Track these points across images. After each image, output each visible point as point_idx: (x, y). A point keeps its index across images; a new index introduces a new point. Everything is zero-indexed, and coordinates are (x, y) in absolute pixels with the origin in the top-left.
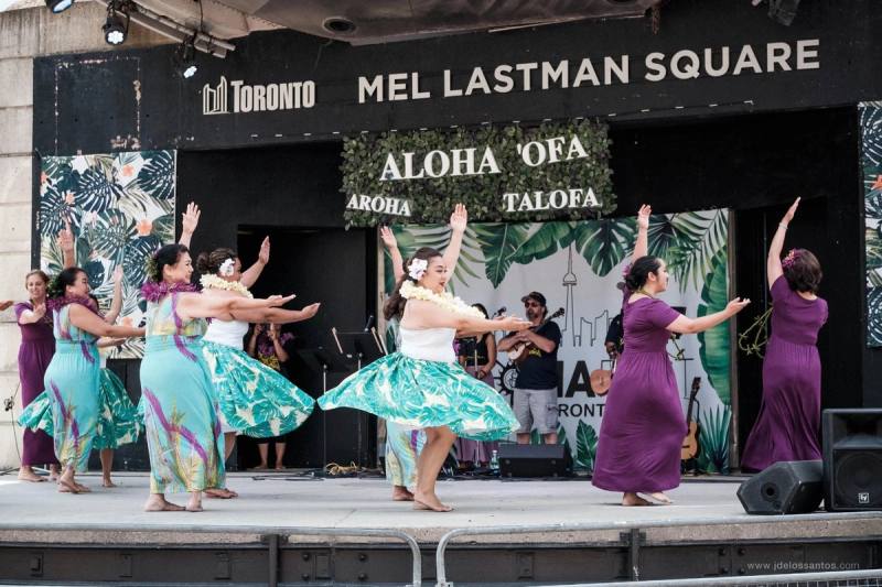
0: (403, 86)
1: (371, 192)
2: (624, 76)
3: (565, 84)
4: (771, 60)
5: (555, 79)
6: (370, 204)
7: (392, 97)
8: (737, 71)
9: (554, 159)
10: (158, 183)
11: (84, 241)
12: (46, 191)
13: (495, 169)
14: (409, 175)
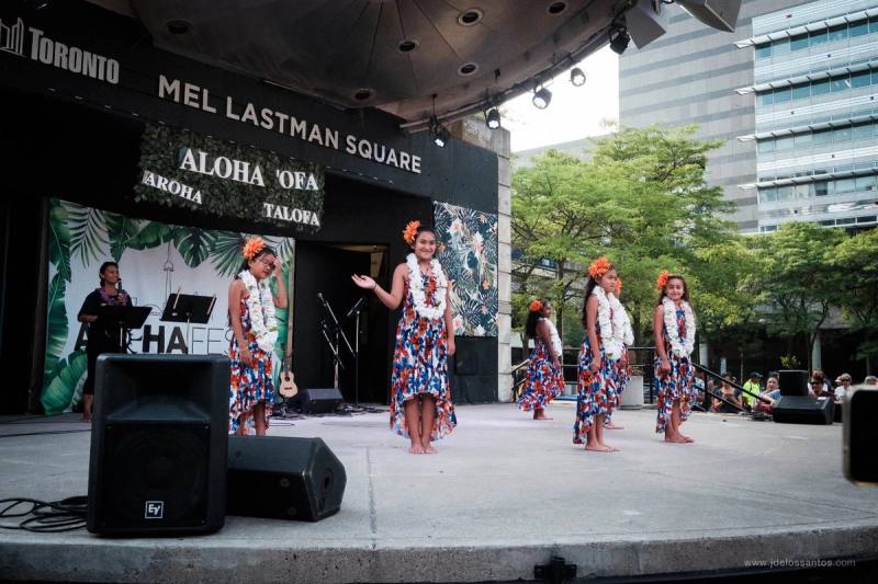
0: (196, 97)
1: (170, 176)
2: (336, 146)
3: (304, 137)
4: (402, 162)
5: (298, 131)
6: (167, 185)
7: (186, 101)
8: (388, 163)
9: (298, 187)
13: (261, 183)
14: (203, 170)
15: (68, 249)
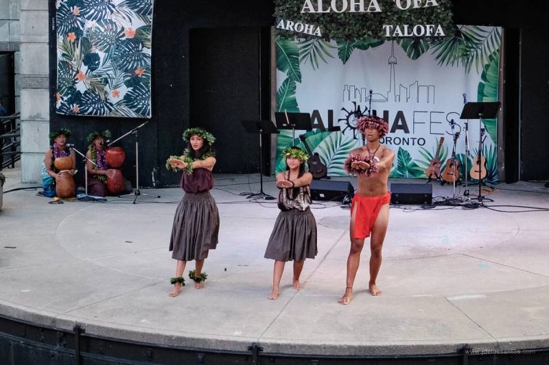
6: (293, 27)
9: (416, 6)
10: (141, 4)
11: (86, 40)
12: (60, 6)
13: (378, 10)
14: (320, 10)
15: (298, 59)
